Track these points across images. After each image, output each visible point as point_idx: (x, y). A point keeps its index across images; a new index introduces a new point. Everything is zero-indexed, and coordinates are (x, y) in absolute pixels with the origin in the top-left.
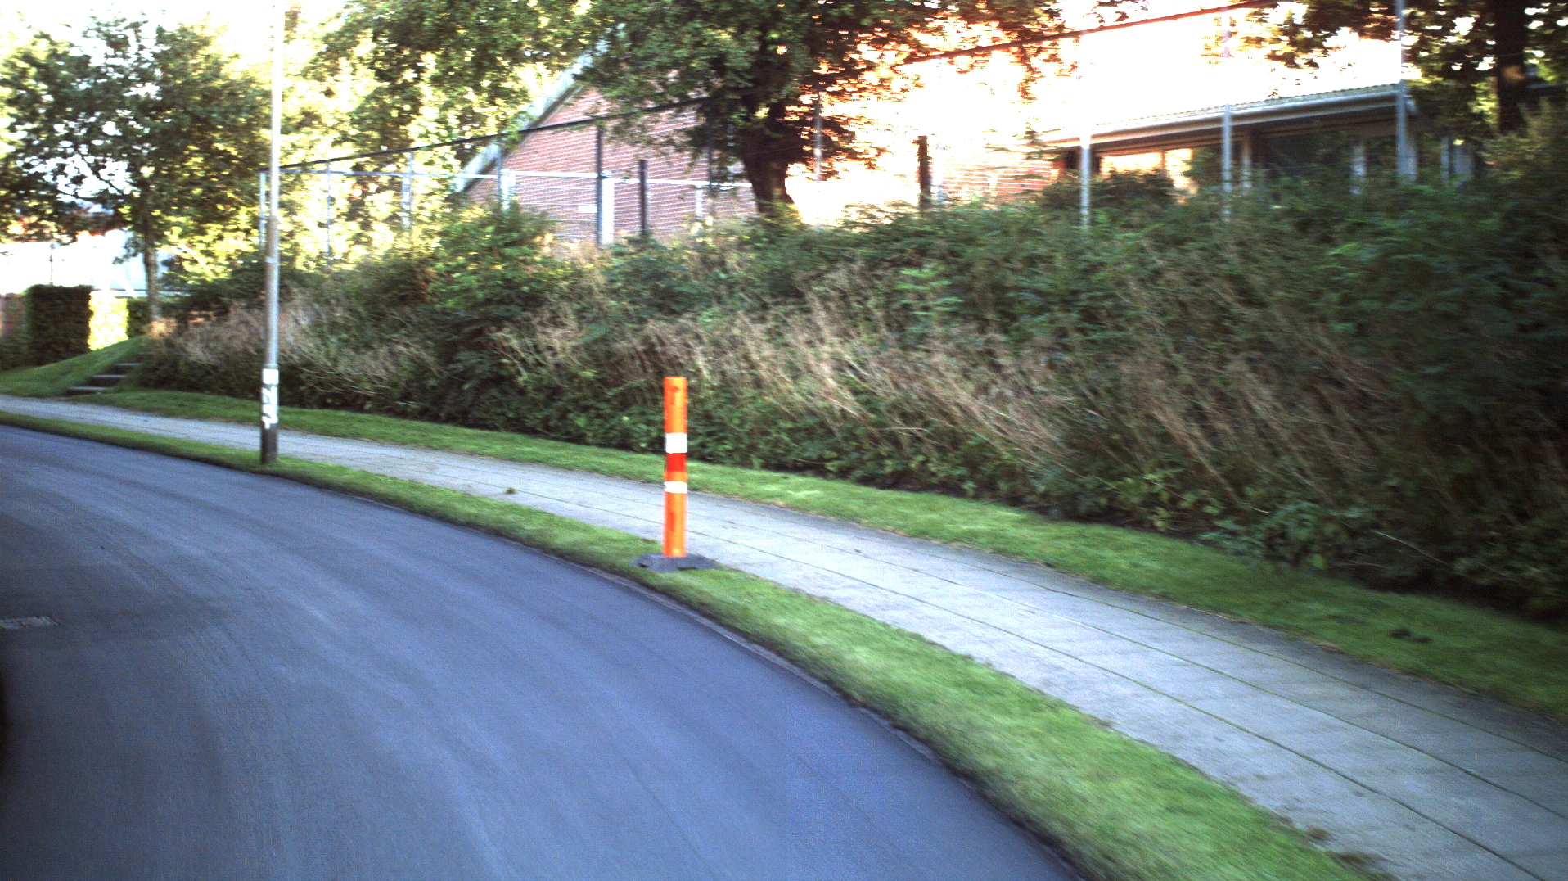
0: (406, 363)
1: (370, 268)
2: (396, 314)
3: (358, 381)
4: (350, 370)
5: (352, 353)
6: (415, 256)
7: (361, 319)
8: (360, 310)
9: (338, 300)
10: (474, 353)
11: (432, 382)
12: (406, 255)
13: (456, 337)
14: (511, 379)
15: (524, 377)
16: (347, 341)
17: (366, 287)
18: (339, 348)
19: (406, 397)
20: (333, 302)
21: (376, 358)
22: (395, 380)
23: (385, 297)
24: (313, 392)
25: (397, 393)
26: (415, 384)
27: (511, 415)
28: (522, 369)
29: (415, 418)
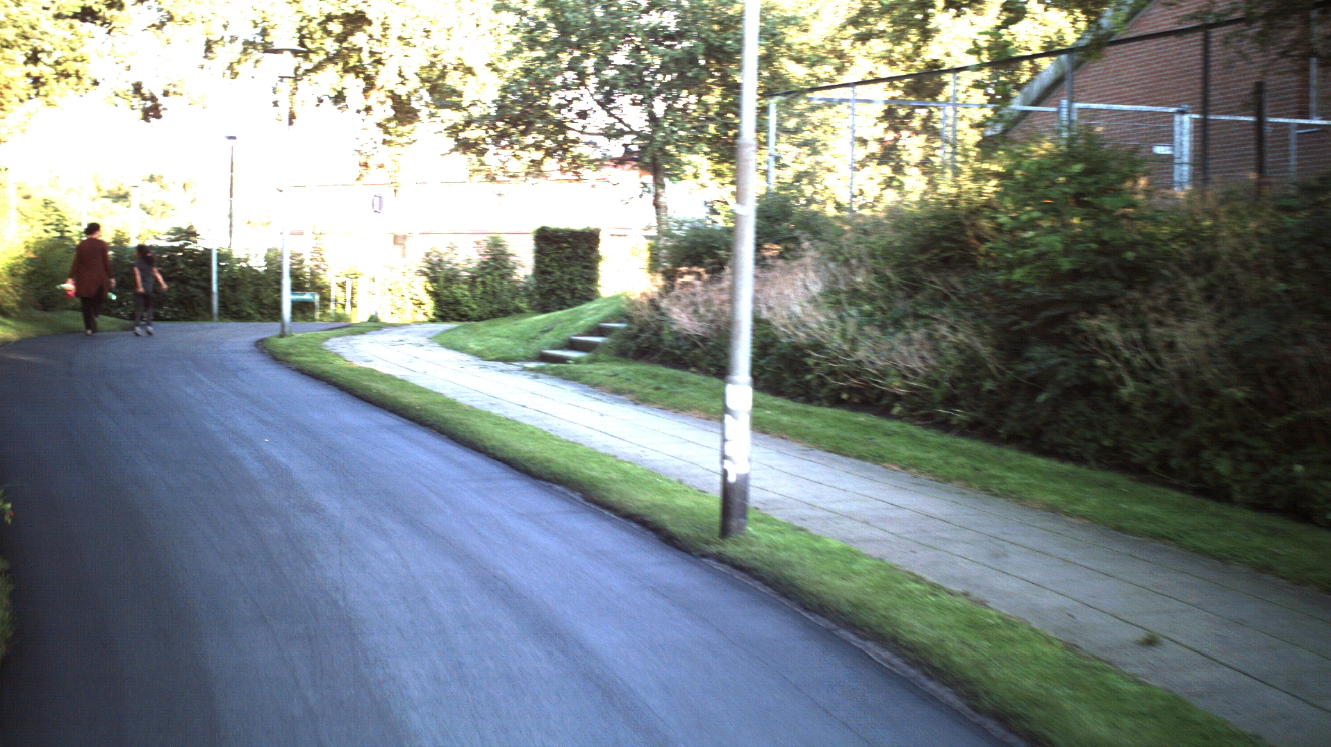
0: (951, 354)
1: (902, 219)
2: (936, 282)
3: (883, 374)
4: (873, 358)
5: (876, 333)
6: (963, 204)
7: (890, 286)
8: (889, 273)
9: (860, 260)
10: (1054, 349)
11: (989, 385)
12: (950, 202)
13: (1026, 324)
14: (1109, 389)
15: (1128, 389)
16: (870, 315)
17: (897, 244)
18: (860, 327)
19: (951, 401)
20: (854, 261)
21: (909, 342)
22: (935, 376)
23: (922, 257)
24: (823, 384)
25: (937, 394)
26: (963, 385)
27: (1107, 443)
28: (1126, 377)
29: (962, 434)
